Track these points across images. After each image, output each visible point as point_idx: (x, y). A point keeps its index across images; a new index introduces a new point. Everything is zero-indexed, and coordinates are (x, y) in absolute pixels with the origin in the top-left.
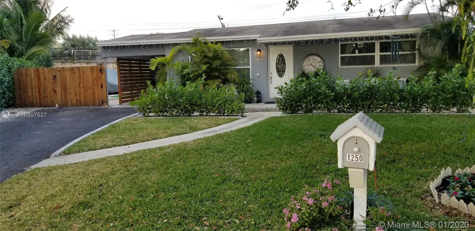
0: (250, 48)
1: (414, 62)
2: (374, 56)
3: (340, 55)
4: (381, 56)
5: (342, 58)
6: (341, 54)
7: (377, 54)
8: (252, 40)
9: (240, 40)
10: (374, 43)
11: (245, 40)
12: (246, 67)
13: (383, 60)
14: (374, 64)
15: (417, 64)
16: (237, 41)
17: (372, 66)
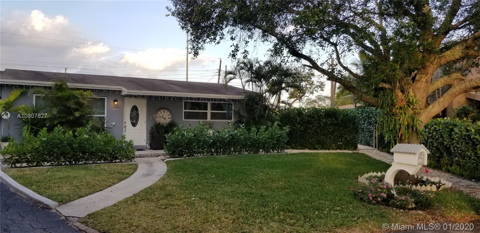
0: (106, 98)
1: (231, 119)
2: (207, 113)
3: (184, 111)
4: (211, 113)
5: (185, 112)
6: (185, 109)
7: (209, 112)
8: (112, 90)
9: (100, 89)
10: (207, 103)
11: (105, 90)
12: (102, 116)
13: (213, 116)
14: (206, 119)
15: (233, 120)
16: (96, 90)
17: (205, 120)
